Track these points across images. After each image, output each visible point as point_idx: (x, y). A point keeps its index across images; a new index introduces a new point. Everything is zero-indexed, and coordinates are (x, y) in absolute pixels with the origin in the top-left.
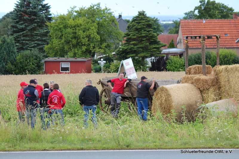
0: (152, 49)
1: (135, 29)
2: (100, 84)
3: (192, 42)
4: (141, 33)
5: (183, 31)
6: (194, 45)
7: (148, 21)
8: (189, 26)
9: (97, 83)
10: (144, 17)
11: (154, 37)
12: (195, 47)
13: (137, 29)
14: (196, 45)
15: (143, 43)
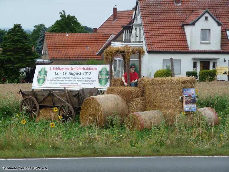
0: (27, 60)
3: (57, 54)
4: (17, 44)
5: (48, 43)
6: (58, 56)
7: (23, 33)
8: (54, 39)
10: (20, 30)
11: (29, 49)
12: (59, 58)
13: (13, 41)
14: (60, 56)
15: (19, 54)
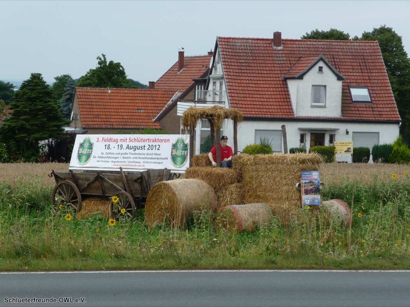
1: (27, 98)
2: (53, 177)
4: (35, 104)
6: (96, 123)
9: (49, 175)
10: (40, 82)
12: (97, 126)
13: (29, 99)
14: (98, 123)
15: (39, 118)
